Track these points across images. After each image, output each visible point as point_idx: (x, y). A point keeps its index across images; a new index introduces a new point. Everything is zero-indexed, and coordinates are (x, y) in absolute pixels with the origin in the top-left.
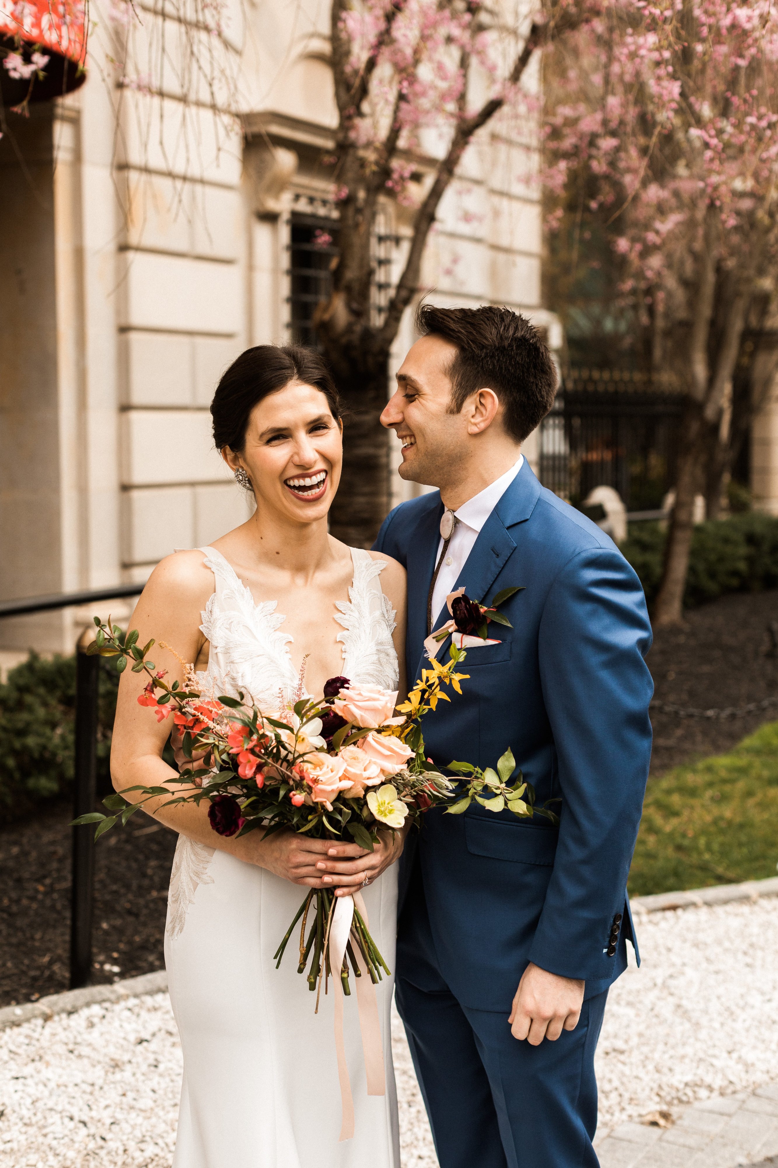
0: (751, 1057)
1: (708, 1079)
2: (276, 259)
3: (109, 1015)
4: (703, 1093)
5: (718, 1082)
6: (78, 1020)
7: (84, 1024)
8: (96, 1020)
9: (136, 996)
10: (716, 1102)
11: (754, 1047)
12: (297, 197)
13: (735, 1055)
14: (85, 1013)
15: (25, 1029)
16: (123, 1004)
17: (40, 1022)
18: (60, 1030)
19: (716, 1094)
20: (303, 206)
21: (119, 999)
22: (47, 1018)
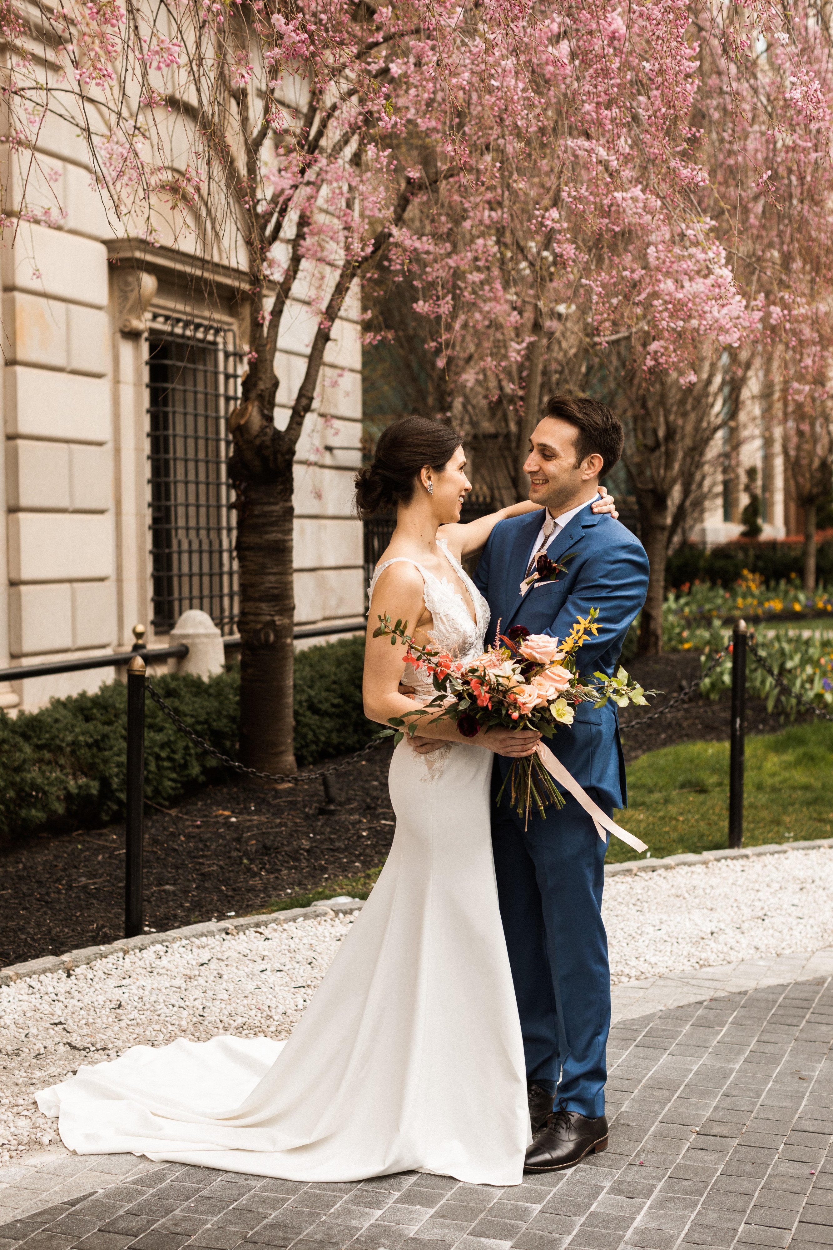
0: (653, 960)
1: (627, 971)
2: (138, 373)
3: (170, 950)
4: (624, 979)
5: (633, 973)
6: (149, 954)
7: (154, 956)
8: (162, 953)
9: (187, 938)
10: (633, 982)
11: (654, 955)
12: (155, 317)
13: (642, 959)
14: (152, 949)
15: (111, 959)
16: (178, 943)
17: (121, 954)
18: (137, 960)
19: (633, 979)
20: (159, 325)
21: (174, 940)
22: (126, 952)
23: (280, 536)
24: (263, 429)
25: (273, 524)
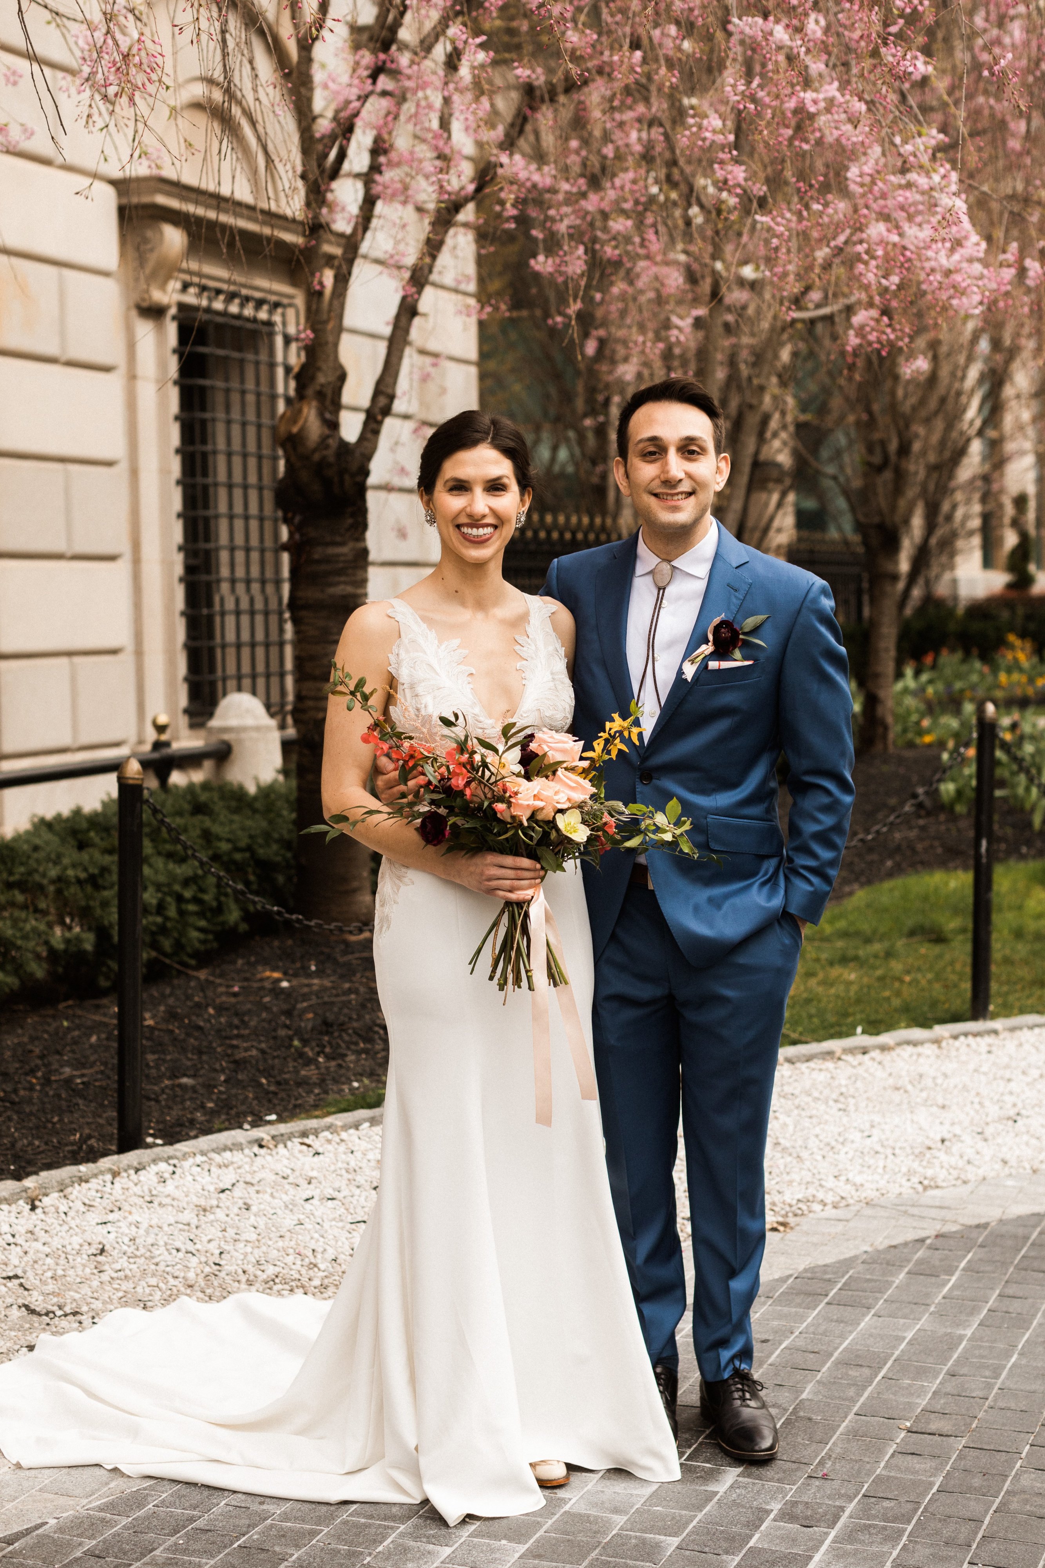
0: (858, 1180)
1: (820, 1195)
2: (162, 365)
3: (178, 1171)
4: (817, 1207)
5: (830, 1198)
6: (149, 1176)
7: (155, 1179)
8: (167, 1175)
9: (203, 1153)
10: (830, 1212)
11: (860, 1172)
12: (185, 286)
13: (843, 1178)
14: (154, 1169)
15: (94, 1184)
16: (191, 1161)
17: (108, 1177)
18: (131, 1184)
19: (829, 1207)
20: (190, 298)
21: (185, 1156)
22: (115, 1174)
23: (349, 589)
24: (324, 439)
25: (340, 572)
